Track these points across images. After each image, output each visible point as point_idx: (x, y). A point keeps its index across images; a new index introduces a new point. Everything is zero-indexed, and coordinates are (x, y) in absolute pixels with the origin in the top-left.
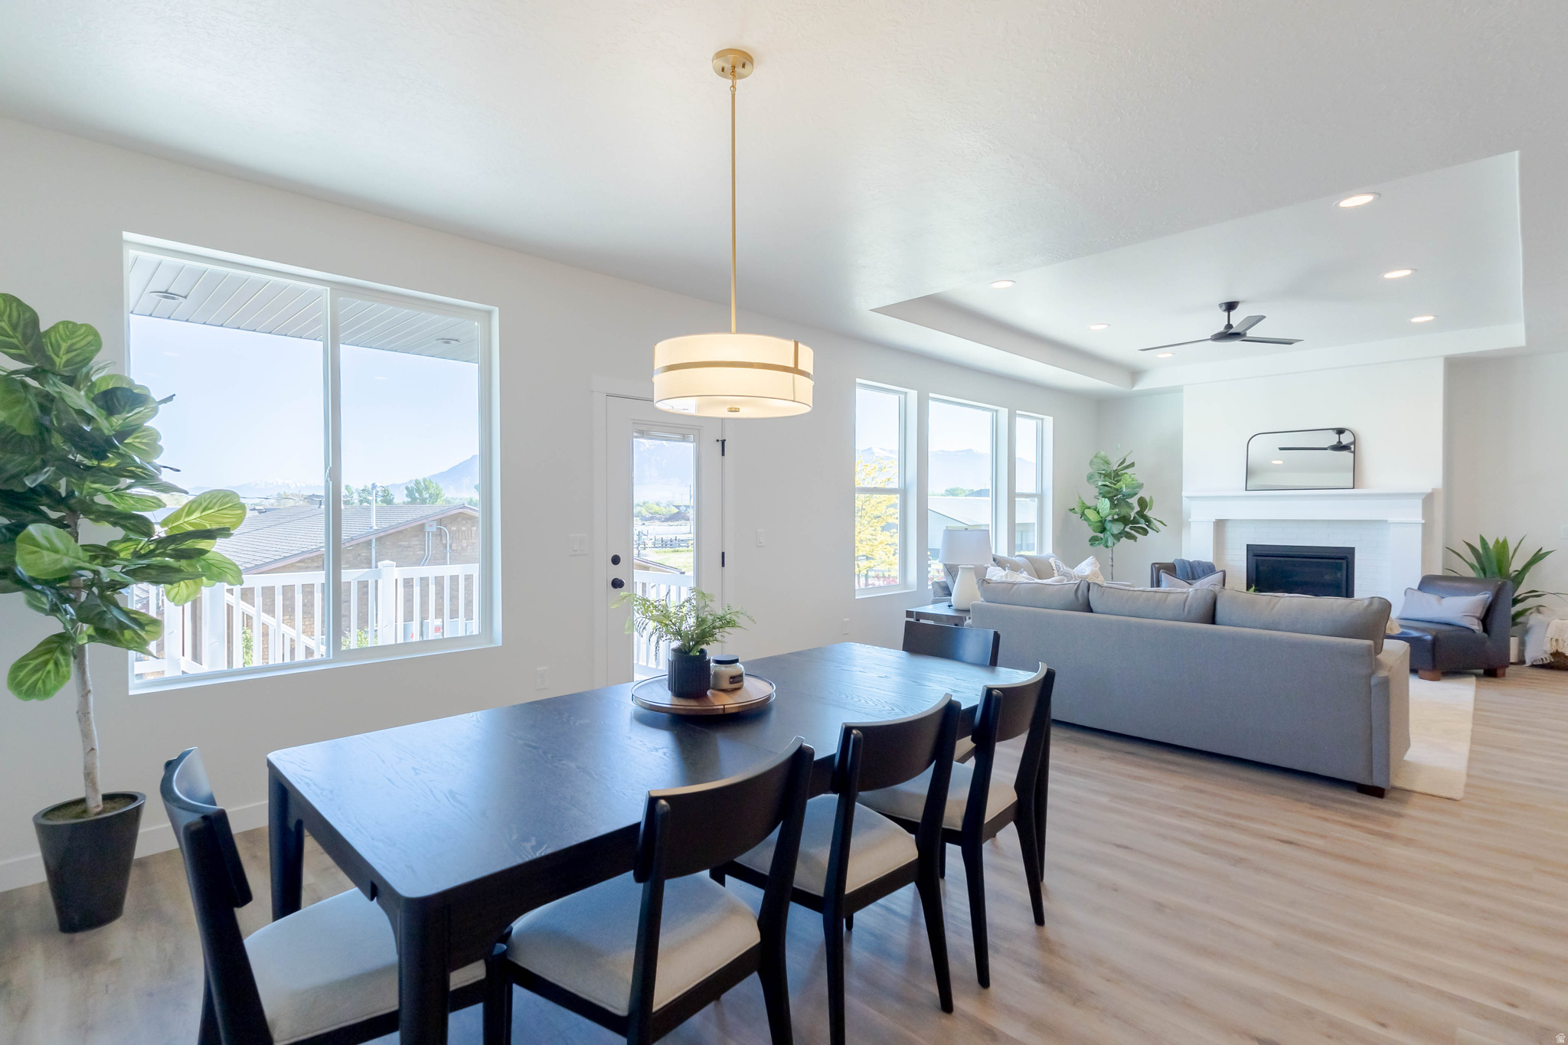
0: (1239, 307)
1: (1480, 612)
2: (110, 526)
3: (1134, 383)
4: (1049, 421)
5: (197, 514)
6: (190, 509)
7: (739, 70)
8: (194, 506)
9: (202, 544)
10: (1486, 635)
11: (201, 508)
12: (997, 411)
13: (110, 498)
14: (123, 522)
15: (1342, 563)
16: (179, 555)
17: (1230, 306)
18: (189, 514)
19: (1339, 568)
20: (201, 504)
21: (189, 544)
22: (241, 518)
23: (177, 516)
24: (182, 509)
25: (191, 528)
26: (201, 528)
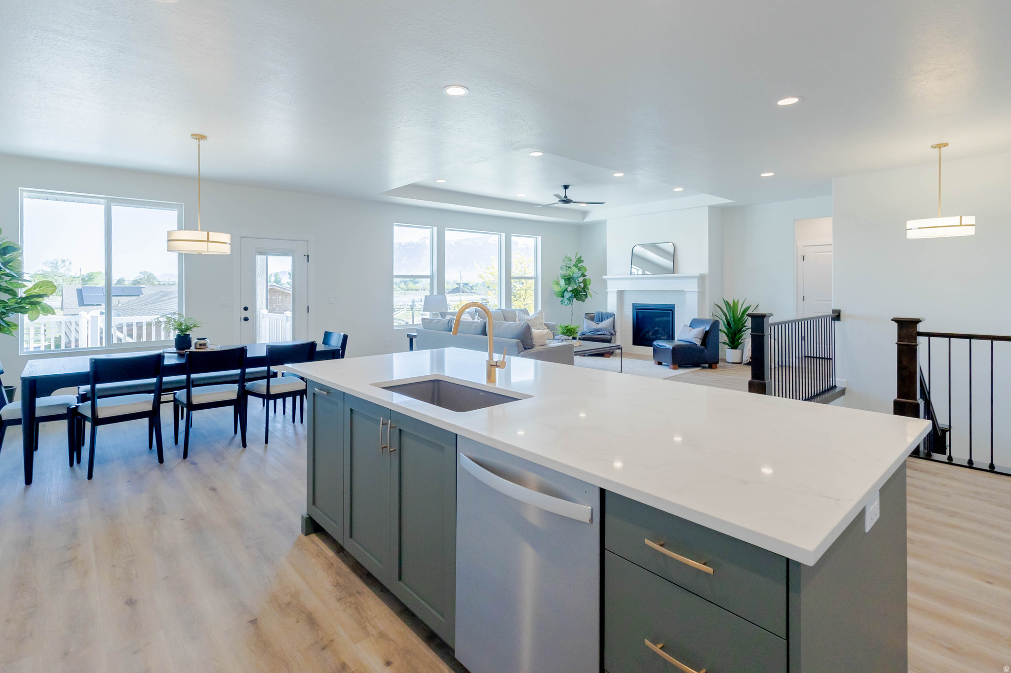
0: (570, 187)
1: (701, 336)
2: (4, 293)
3: (584, 218)
4: (539, 238)
5: (37, 289)
6: (35, 287)
7: (200, 139)
8: (36, 287)
9: (39, 300)
10: (703, 347)
11: (39, 287)
12: (501, 235)
13: (7, 284)
14: (7, 292)
15: (670, 313)
16: (32, 303)
17: (566, 187)
18: (34, 289)
19: (667, 315)
20: (38, 286)
21: (34, 300)
22: (54, 291)
23: (30, 290)
24: (32, 287)
25: (35, 294)
26: (39, 294)
